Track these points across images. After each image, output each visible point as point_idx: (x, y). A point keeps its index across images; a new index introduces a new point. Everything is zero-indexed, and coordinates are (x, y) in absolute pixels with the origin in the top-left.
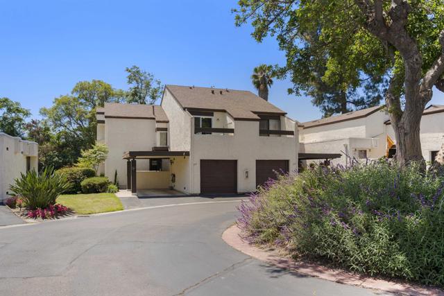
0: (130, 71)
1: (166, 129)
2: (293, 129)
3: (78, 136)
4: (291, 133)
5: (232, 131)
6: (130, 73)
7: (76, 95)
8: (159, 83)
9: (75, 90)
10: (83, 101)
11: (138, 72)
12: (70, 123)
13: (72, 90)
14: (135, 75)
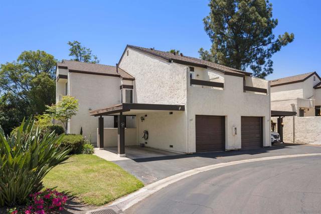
0: (72, 45)
1: (132, 87)
2: (266, 87)
3: (23, 99)
4: (264, 91)
5: (221, 85)
6: (72, 47)
7: (21, 63)
8: (96, 58)
9: (21, 58)
10: (27, 68)
11: (79, 47)
12: (15, 87)
13: (18, 58)
14: (76, 49)
